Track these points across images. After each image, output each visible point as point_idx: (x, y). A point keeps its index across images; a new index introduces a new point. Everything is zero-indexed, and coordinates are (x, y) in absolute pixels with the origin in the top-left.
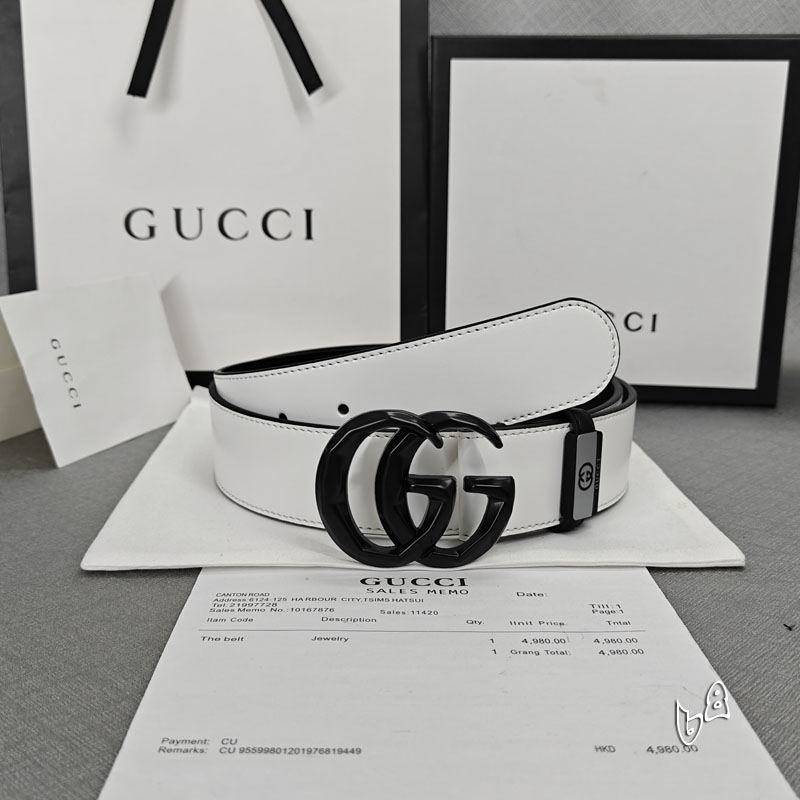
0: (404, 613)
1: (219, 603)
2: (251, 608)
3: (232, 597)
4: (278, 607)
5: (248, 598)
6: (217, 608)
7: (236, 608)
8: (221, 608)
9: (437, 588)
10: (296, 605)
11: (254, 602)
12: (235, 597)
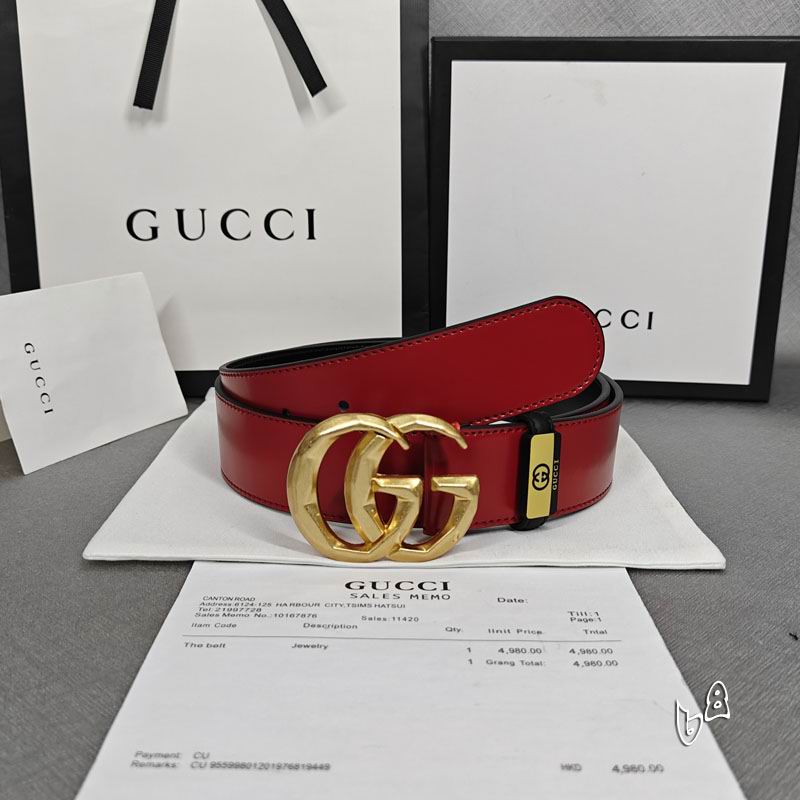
0: (385, 619)
1: (205, 607)
2: (236, 613)
3: (218, 602)
4: (262, 613)
5: (233, 602)
6: (202, 612)
7: (221, 613)
8: (207, 613)
9: (420, 592)
10: (280, 610)
11: (240, 607)
12: (221, 601)
